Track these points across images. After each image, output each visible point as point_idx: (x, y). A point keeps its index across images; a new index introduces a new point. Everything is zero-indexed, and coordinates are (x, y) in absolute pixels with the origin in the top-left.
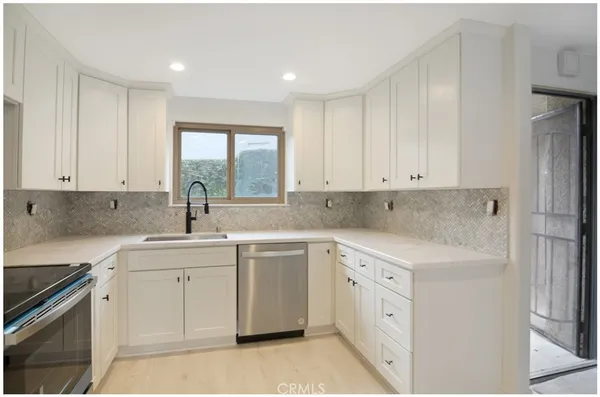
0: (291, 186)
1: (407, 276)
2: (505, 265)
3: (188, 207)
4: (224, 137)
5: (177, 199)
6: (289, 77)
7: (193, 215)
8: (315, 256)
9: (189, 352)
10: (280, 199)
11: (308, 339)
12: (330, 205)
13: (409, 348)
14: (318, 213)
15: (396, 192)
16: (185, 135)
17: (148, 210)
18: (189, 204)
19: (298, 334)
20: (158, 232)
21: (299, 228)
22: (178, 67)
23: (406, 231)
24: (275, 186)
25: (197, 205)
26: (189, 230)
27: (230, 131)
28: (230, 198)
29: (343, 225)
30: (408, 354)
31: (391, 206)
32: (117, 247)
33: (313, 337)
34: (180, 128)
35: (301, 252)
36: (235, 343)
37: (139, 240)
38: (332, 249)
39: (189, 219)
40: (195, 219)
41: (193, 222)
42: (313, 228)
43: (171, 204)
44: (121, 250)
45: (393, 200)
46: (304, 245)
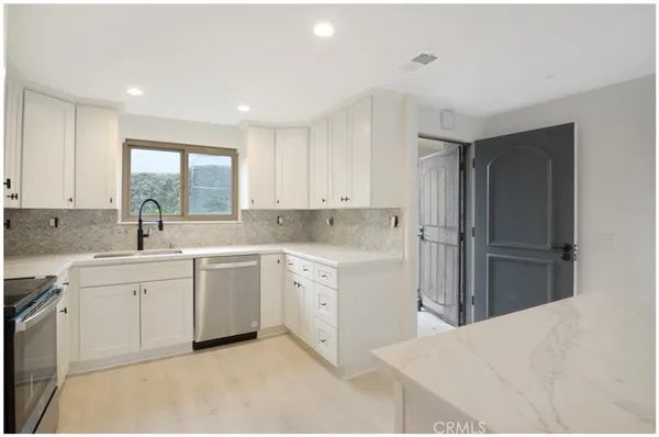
0: (244, 204)
1: (334, 272)
2: (402, 262)
3: (140, 225)
4: (177, 156)
5: (127, 216)
6: (243, 108)
7: (145, 232)
8: (267, 265)
9: (146, 362)
10: (234, 217)
11: (261, 339)
12: (281, 221)
13: (335, 325)
14: (271, 229)
15: (334, 210)
16: (134, 152)
17: (94, 228)
18: (140, 221)
19: (252, 336)
20: (106, 250)
21: (252, 242)
22: (135, 92)
23: (342, 242)
24: (229, 203)
25: (150, 223)
26: (140, 247)
27: (184, 150)
28: (184, 216)
29: (293, 239)
30: (335, 330)
31: (332, 222)
32: (69, 264)
33: (265, 338)
34: (129, 145)
35: (254, 263)
36: (191, 350)
37: (89, 257)
38: (282, 260)
39: (141, 236)
40: (147, 236)
41: (145, 239)
42: (265, 242)
43: (119, 222)
44: (72, 267)
45: (333, 217)
46: (256, 256)
